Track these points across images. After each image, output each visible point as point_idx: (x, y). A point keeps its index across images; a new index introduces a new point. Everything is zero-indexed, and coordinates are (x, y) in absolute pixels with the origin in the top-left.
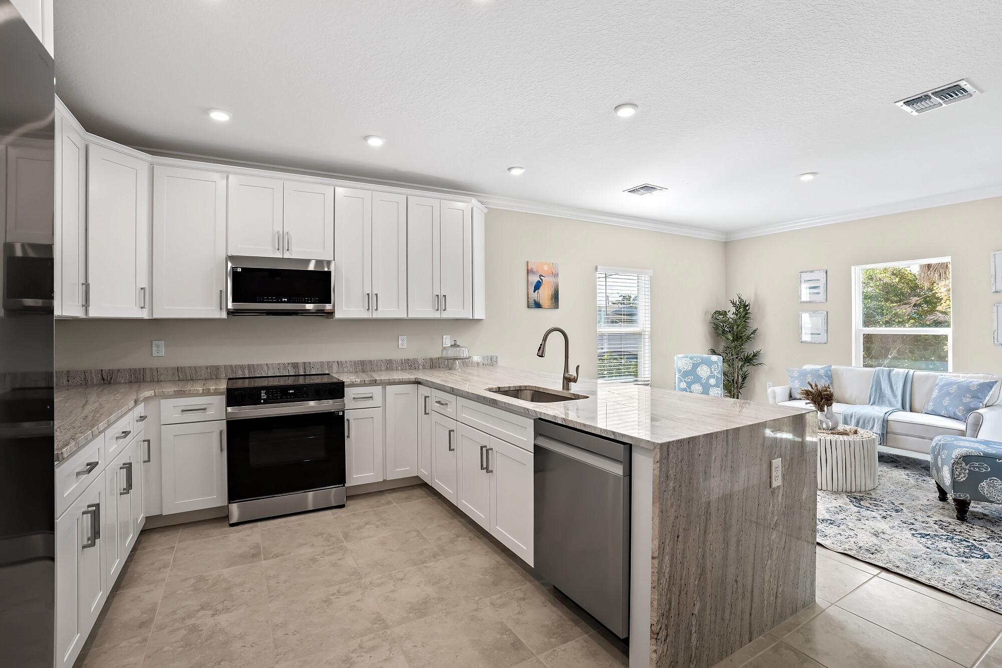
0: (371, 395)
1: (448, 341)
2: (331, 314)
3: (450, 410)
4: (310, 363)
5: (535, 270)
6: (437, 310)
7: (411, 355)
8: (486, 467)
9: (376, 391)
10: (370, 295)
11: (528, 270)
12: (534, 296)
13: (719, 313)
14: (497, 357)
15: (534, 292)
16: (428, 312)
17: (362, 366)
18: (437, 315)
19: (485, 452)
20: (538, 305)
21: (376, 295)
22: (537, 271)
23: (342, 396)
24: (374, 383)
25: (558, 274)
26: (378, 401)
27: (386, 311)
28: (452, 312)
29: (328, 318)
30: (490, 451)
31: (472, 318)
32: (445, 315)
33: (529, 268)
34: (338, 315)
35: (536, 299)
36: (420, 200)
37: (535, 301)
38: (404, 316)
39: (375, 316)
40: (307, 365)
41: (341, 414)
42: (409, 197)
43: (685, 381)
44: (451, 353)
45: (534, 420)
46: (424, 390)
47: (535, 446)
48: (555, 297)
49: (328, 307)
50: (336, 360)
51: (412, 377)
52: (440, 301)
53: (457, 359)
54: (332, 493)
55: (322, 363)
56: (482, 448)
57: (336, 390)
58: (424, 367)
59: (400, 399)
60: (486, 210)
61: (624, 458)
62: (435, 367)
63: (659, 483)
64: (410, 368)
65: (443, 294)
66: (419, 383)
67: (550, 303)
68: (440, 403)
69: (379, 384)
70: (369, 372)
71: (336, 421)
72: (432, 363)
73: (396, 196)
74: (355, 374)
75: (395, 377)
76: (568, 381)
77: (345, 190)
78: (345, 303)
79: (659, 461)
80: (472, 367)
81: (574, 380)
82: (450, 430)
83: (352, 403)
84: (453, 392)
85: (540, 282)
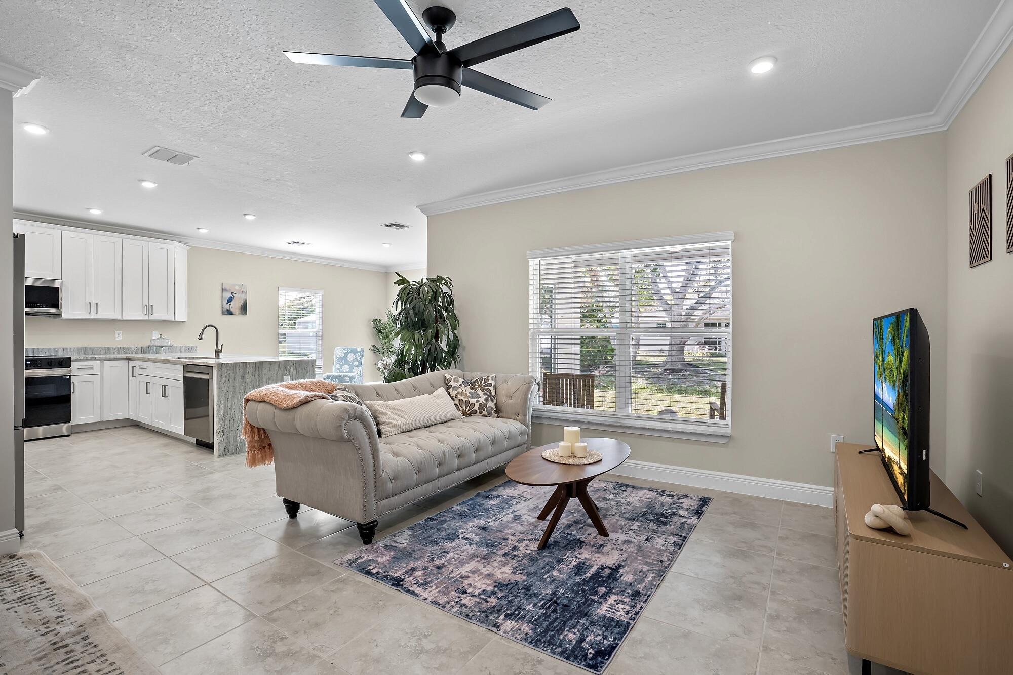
0: (92, 367)
1: (156, 335)
2: (58, 315)
3: (148, 372)
4: (38, 349)
5: (228, 289)
6: (146, 314)
7: (125, 345)
8: (164, 395)
9: (96, 365)
10: (92, 303)
11: (222, 289)
12: (227, 306)
13: (375, 320)
14: (200, 347)
15: (227, 304)
16: (140, 316)
17: (84, 350)
18: (146, 318)
19: (164, 387)
20: (230, 313)
21: (97, 303)
22: (230, 290)
23: (69, 366)
24: (95, 359)
25: (246, 292)
26: (97, 370)
27: (104, 314)
28: (158, 316)
29: (55, 317)
30: (166, 387)
31: (175, 320)
32: (152, 318)
33: (223, 288)
34: (64, 316)
35: (229, 309)
36: (133, 244)
37: (227, 310)
38: (120, 318)
39: (95, 317)
41: (68, 377)
42: (124, 240)
43: (339, 364)
44: (157, 343)
45: (183, 365)
46: (132, 363)
47: (185, 377)
48: (244, 309)
49: (56, 310)
50: (62, 347)
51: (124, 356)
52: (149, 308)
53: (162, 347)
54: (64, 428)
55: (49, 349)
56: (162, 385)
57: (65, 363)
58: (136, 353)
59: (114, 370)
60: (189, 248)
61: (210, 372)
62: (146, 353)
63: (218, 378)
64: (125, 353)
65: (150, 304)
66: (130, 359)
67: (240, 311)
68: (142, 368)
69: (98, 360)
70: (90, 354)
71: (65, 382)
72: (144, 350)
73: (114, 239)
74: (79, 354)
75: (112, 356)
76: (218, 353)
77: (70, 233)
78: (70, 308)
79: (218, 370)
80: (176, 352)
81: (221, 352)
82: (147, 383)
83: (75, 371)
84: (149, 360)
85: (232, 297)
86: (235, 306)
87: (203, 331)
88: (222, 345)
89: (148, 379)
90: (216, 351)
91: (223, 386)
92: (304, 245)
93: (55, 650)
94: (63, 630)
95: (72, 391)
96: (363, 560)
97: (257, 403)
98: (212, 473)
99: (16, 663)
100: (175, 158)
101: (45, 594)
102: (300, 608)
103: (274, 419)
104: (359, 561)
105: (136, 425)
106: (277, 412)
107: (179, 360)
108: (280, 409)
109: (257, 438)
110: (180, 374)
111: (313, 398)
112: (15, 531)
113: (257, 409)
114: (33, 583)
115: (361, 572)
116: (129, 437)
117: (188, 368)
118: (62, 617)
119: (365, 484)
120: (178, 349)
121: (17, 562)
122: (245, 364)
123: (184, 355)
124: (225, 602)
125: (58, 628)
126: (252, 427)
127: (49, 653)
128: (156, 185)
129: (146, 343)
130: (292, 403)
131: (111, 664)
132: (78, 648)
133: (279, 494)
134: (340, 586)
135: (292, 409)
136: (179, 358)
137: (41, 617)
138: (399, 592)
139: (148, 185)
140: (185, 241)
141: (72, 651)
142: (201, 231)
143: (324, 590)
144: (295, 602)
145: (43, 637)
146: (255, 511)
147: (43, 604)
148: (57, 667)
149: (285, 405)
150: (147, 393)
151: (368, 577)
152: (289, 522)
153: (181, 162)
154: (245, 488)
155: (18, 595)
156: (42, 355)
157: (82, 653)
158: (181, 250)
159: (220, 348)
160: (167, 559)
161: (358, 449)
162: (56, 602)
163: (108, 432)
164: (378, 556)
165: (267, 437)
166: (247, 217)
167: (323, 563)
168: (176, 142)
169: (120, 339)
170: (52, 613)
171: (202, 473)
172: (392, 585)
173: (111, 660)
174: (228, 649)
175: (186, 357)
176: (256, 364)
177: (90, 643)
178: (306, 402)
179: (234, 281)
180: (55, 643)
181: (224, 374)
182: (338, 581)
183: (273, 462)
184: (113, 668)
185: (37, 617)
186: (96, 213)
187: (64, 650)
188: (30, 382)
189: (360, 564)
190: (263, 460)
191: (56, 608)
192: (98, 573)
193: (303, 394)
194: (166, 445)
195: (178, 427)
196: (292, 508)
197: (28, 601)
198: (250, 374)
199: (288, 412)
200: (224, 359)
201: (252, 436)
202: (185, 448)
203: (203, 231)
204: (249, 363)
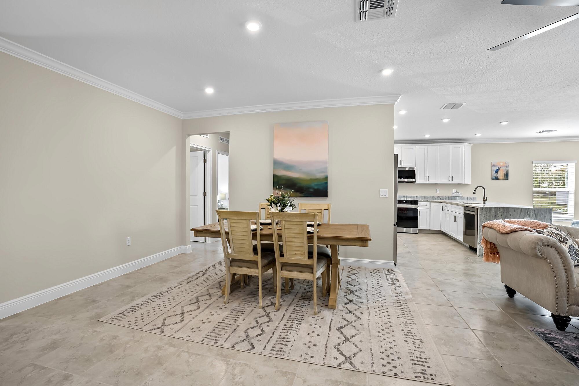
0: (426, 205)
1: (455, 191)
2: (415, 182)
3: (448, 209)
7: (441, 195)
8: (455, 221)
9: (428, 204)
10: (427, 177)
11: (492, 165)
12: (495, 175)
14: (476, 198)
15: (495, 173)
16: (447, 182)
17: (424, 197)
18: (450, 182)
19: (455, 216)
20: (497, 178)
21: (429, 176)
23: (418, 204)
24: (427, 201)
25: (508, 166)
26: (428, 206)
27: (431, 181)
28: (455, 181)
29: (414, 183)
31: (463, 183)
32: (453, 182)
34: (417, 182)
36: (444, 147)
37: (495, 177)
38: (438, 183)
39: (428, 183)
40: (407, 196)
41: (417, 208)
42: (440, 146)
44: (455, 195)
45: (464, 207)
46: (443, 204)
47: (464, 213)
48: (507, 176)
49: (414, 180)
50: (416, 195)
51: (439, 201)
52: (451, 178)
53: (456, 197)
54: (411, 230)
55: (412, 196)
57: (416, 202)
58: (445, 199)
59: (435, 206)
60: (472, 145)
61: (476, 211)
62: (450, 200)
63: (480, 214)
64: (441, 199)
65: (452, 175)
66: (442, 202)
67: (503, 178)
68: (446, 207)
69: (429, 202)
70: (426, 199)
71: (416, 211)
72: (449, 198)
73: (435, 146)
74: (422, 199)
75: (434, 200)
76: (484, 201)
77: (419, 147)
78: (419, 179)
79: (480, 210)
80: (465, 200)
81: (486, 201)
82: (448, 214)
83: (421, 206)
84: (449, 203)
85: (498, 169)
86: (501, 174)
87: (476, 189)
88: (487, 197)
89: (449, 212)
90: (484, 200)
91: (483, 219)
92: (553, 131)
93: (398, 302)
94: (401, 298)
95: (419, 215)
96: (551, 336)
97: (489, 229)
98: (473, 263)
99: (388, 301)
100: (454, 106)
101: (398, 285)
102: (495, 337)
103: (496, 238)
104: (547, 335)
105: (444, 234)
106: (498, 235)
107: (463, 204)
108: (499, 233)
109: (489, 247)
110: (462, 211)
111: (520, 230)
112: (393, 262)
113: (488, 232)
114: (396, 281)
115: (545, 341)
116: (440, 238)
117: (466, 208)
118: (401, 294)
119: (557, 289)
120: (466, 198)
121: (393, 273)
122: (497, 209)
123: (466, 201)
124: (458, 316)
125: (400, 297)
126: (487, 241)
127: (396, 303)
128: (449, 119)
129: (450, 195)
130: (506, 231)
131: (412, 315)
132: (404, 305)
133: (502, 281)
134: (526, 340)
135: (506, 234)
136: (464, 203)
137: (396, 291)
138: (572, 365)
139: (446, 121)
140: (469, 141)
141: (402, 305)
142: (477, 135)
143: (513, 336)
144: (494, 333)
145: (395, 297)
146: (490, 287)
147: (397, 288)
148: (397, 307)
149: (502, 231)
150: (448, 219)
151: (550, 345)
152: (508, 298)
153: (458, 107)
154: (488, 274)
155: (392, 282)
156: (410, 198)
157: (404, 307)
158: (467, 147)
159: (486, 199)
160: (440, 291)
161: (552, 266)
162: (401, 289)
163: (432, 235)
164: (566, 340)
165: (496, 248)
166: (503, 124)
167: (520, 326)
168: (454, 100)
169: (438, 192)
170: (399, 292)
171: (468, 262)
172: (567, 358)
173: (411, 314)
174: (453, 333)
175: (467, 202)
176: (504, 209)
177: (407, 306)
178: (515, 231)
179: (499, 160)
180: (398, 300)
181: (483, 213)
182: (526, 337)
183: (500, 263)
184: (411, 316)
185: (395, 291)
186: (428, 136)
187: (400, 304)
188: (399, 209)
189: (547, 337)
190: (493, 260)
191: (400, 291)
192: (415, 286)
193: (514, 226)
194: (454, 245)
195: (461, 238)
196: (511, 292)
197: (393, 285)
198: (500, 214)
199: (503, 235)
200: (488, 204)
201: (487, 246)
202: (463, 249)
203: (478, 135)
204: (500, 208)
